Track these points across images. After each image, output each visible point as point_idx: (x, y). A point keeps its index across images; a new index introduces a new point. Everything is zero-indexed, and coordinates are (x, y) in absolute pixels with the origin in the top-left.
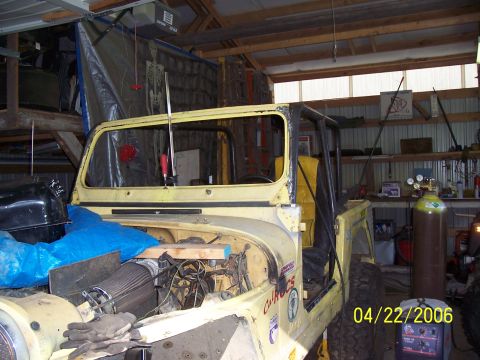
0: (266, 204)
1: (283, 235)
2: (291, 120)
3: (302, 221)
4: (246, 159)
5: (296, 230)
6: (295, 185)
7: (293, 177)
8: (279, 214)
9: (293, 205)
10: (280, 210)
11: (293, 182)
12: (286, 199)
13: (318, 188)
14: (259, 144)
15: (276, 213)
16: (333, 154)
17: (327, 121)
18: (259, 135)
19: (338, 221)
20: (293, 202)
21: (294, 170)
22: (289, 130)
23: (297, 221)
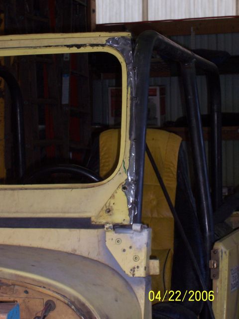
0: (84, 223)
1: (117, 282)
2: (135, 66)
3: (152, 257)
4: (41, 127)
5: (141, 273)
6: (139, 186)
7: (137, 173)
8: (108, 244)
9: (137, 227)
10: (111, 235)
11: (136, 182)
12: (122, 215)
13: (180, 190)
14: (65, 100)
15: (104, 240)
16: (207, 121)
17: (199, 65)
18: (66, 82)
19: (216, 252)
20: (136, 220)
21: (139, 160)
22: (129, 83)
23: (143, 255)
